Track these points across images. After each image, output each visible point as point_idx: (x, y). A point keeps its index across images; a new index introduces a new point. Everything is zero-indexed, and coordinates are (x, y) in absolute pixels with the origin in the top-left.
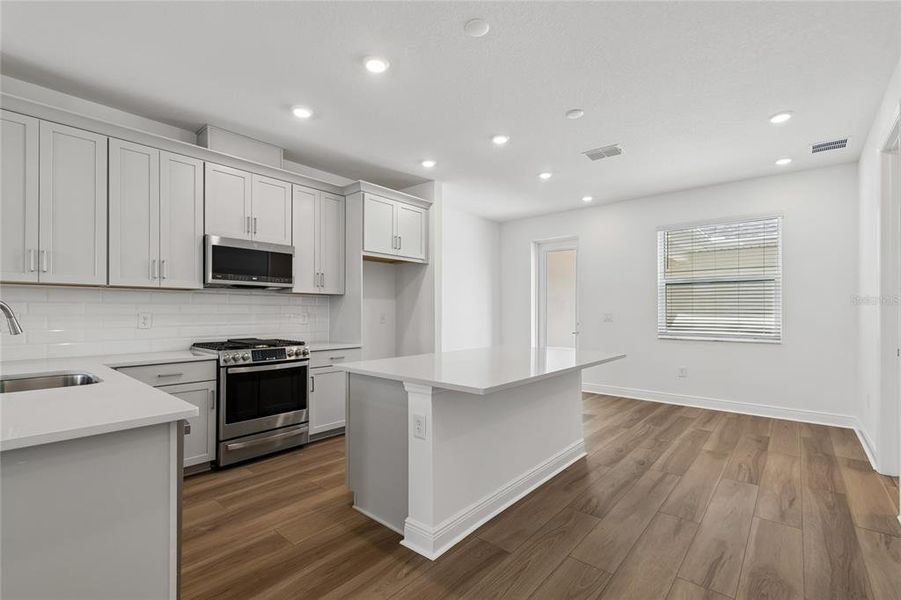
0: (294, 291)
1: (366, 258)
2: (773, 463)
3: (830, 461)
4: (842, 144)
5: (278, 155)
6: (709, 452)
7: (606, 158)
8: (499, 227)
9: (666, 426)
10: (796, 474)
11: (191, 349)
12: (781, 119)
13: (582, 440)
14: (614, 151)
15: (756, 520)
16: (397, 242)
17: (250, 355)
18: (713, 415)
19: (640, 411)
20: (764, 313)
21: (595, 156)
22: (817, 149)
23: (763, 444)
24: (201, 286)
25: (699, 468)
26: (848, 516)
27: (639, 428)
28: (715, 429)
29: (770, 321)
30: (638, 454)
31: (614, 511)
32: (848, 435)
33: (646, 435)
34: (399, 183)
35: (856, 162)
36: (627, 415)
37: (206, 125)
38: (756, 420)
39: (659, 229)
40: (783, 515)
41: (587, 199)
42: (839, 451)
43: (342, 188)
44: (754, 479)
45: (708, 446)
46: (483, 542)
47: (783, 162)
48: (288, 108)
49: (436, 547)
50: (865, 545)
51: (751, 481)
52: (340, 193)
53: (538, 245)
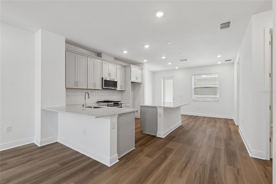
0: (117, 90)
1: (132, 82)
2: (218, 124)
3: (228, 124)
4: (231, 60)
5: (113, 58)
6: (206, 123)
7: (184, 61)
8: (154, 73)
9: (196, 119)
10: (222, 125)
11: (97, 103)
12: (219, 56)
13: (181, 121)
14: (186, 60)
15: (216, 132)
16: (137, 78)
17: (113, 104)
18: (205, 117)
19: (189, 117)
20: (216, 95)
21: (182, 60)
22: (226, 61)
23: (215, 122)
24: (101, 89)
25: (204, 126)
26: (231, 131)
27: (190, 120)
28: (206, 119)
29: (217, 96)
30: (192, 124)
31: (191, 131)
32: (232, 120)
33: (192, 121)
34: (135, 64)
35: (234, 63)
36: (187, 118)
37: (102, 53)
38: (214, 118)
39: (193, 75)
40: (220, 131)
41: (177, 68)
42: (230, 122)
43: (125, 66)
44: (215, 126)
45: (205, 122)
46: (170, 136)
47: (219, 63)
48: (123, 51)
49: (164, 136)
50: (233, 133)
51: (214, 127)
52: (125, 67)
53: (163, 78)
